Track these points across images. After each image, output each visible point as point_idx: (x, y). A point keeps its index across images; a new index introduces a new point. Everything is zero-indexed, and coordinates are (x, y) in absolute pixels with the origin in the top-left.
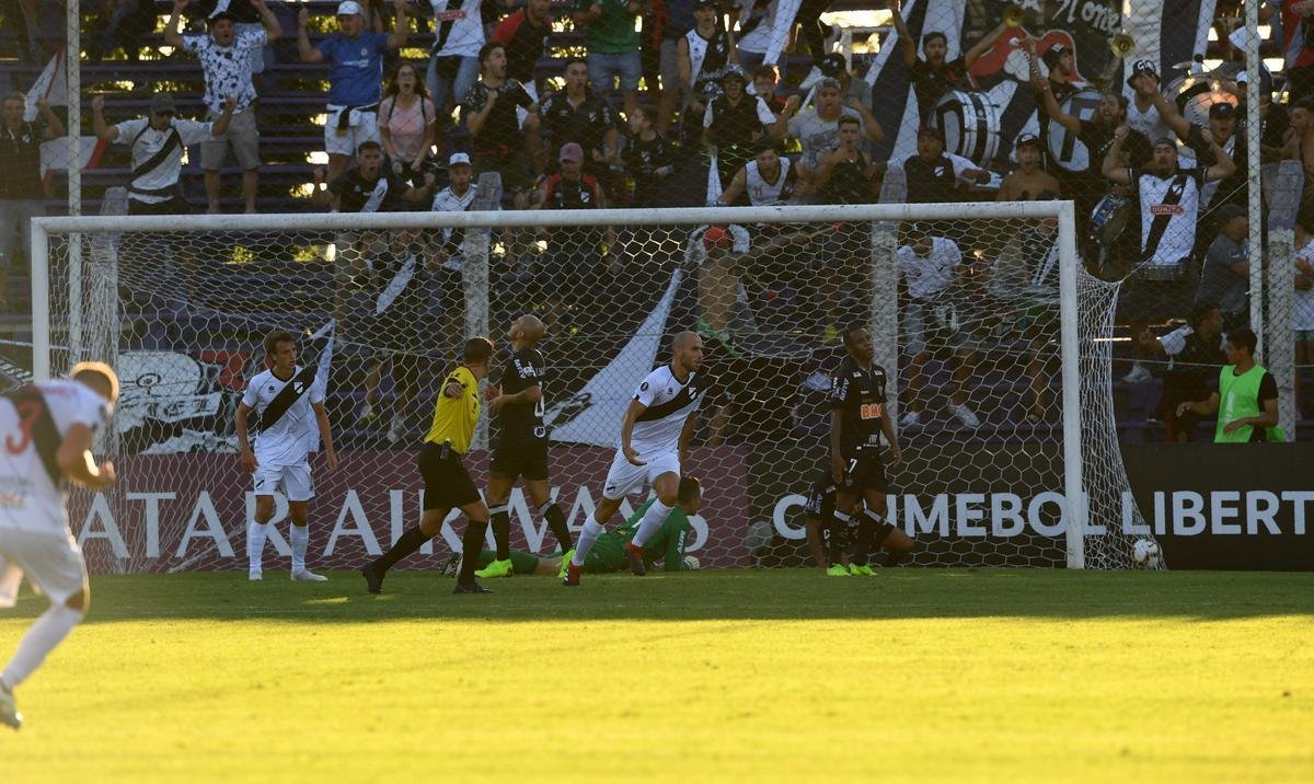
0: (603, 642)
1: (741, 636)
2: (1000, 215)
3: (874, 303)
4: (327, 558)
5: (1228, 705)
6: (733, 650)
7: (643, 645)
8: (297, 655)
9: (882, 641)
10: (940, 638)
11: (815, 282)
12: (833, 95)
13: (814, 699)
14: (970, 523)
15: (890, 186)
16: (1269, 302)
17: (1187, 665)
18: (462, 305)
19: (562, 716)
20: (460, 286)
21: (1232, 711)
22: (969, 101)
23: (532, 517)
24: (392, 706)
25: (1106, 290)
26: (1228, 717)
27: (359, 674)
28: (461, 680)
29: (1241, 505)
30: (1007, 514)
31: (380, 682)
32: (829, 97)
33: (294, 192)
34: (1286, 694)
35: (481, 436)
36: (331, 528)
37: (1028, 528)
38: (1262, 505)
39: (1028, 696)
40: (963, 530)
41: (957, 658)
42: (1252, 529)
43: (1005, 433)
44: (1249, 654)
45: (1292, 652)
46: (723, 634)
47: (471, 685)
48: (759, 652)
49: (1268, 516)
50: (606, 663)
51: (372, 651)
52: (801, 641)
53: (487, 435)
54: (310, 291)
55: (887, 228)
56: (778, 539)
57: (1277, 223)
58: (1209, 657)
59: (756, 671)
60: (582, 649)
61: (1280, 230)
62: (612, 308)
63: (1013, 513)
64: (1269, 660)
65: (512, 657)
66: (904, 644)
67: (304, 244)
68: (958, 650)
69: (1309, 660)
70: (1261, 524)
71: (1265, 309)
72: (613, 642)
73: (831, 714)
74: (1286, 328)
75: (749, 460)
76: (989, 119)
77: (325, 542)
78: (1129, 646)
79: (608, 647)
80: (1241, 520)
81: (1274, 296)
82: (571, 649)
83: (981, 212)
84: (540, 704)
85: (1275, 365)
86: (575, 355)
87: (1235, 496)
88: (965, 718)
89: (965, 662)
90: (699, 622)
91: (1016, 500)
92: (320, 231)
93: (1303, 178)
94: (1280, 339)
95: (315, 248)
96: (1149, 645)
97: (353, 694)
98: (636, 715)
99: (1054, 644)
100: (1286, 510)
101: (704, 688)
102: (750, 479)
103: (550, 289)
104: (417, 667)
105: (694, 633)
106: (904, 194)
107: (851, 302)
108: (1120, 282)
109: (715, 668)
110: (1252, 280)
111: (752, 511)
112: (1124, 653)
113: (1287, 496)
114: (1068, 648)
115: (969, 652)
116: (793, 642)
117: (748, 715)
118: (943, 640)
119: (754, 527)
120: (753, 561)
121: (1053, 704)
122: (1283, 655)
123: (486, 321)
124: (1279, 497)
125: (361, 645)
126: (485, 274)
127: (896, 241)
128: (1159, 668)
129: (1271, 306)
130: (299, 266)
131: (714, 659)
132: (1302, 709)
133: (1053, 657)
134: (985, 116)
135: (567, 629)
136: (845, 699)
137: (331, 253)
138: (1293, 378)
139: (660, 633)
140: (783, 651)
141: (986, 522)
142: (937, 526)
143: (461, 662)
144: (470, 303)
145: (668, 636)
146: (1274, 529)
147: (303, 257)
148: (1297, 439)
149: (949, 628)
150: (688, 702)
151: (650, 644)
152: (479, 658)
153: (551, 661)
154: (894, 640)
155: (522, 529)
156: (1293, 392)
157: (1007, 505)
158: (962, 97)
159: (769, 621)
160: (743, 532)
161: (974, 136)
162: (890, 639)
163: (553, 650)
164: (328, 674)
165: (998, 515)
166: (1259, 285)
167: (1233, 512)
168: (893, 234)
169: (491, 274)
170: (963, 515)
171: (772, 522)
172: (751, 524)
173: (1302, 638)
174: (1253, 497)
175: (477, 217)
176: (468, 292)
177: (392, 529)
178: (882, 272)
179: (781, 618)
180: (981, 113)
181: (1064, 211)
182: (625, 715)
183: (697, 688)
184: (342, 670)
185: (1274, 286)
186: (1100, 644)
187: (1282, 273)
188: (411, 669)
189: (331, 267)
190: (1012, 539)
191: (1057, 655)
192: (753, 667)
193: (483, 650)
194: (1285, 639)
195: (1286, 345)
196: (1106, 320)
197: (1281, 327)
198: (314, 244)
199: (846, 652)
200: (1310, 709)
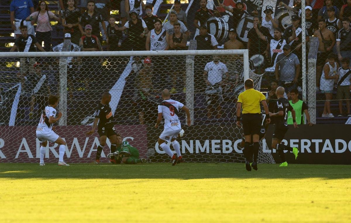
0: (102, 186)
1: (145, 183)
3: (186, 81)
4: (16, 159)
5: (295, 205)
6: (142, 188)
7: (114, 186)
8: (6, 189)
9: (188, 186)
10: (206, 184)
11: (168, 74)
12: (174, 16)
13: (167, 203)
14: (216, 149)
15: (192, 45)
16: (308, 81)
17: (282, 193)
18: (59, 80)
19: (89, 208)
20: (58, 75)
21: (296, 207)
22: (220, 21)
23: (80, 147)
24: (36, 205)
25: (258, 77)
26: (294, 209)
27: (26, 195)
28: (58, 197)
29: (299, 143)
30: (227, 146)
31: (32, 198)
32: (173, 17)
33: (6, 45)
34: (312, 202)
35: (65, 122)
36: (17, 150)
37: (234, 151)
38: (306, 144)
39: (233, 203)
40: (214, 151)
41: (212, 191)
42: (303, 151)
43: (226, 121)
44: (301, 190)
45: (314, 189)
46: (139, 183)
47: (61, 199)
48: (150, 189)
49: (307, 147)
50: (103, 192)
51: (30, 188)
52: (163, 185)
53: (66, 121)
54: (11, 76)
55: (191, 58)
56: (156, 154)
57: (311, 56)
58: (289, 190)
59: (149, 195)
60: (95, 188)
61: (312, 59)
62: (105, 82)
63: (229, 146)
64: (307, 192)
65: (74, 190)
66: (195, 186)
67: (10, 61)
68: (212, 188)
69: (320, 191)
70: (305, 149)
71: (307, 83)
72: (105, 185)
73: (172, 208)
74: (313, 89)
75: (148, 129)
76: (225, 27)
77: (16, 154)
78: (264, 187)
79: (103, 187)
81: (310, 79)
82: (92, 187)
83: (219, 53)
84: (82, 205)
85: (310, 100)
86: (94, 97)
87: (297, 141)
88: (214, 209)
89: (214, 192)
90: (132, 179)
91: (230, 142)
92: (14, 57)
93: (319, 43)
94: (311, 92)
95: (12, 63)
96: (271, 187)
97: (24, 201)
98: (112, 208)
99: (241, 186)
100: (313, 145)
101: (133, 200)
102: (148, 135)
103: (86, 76)
104: (44, 193)
105: (130, 183)
106: (196, 47)
107: (180, 80)
108: (262, 75)
109: (137, 193)
110: (303, 74)
111: (148, 145)
112: (263, 189)
113: (313, 141)
114: (246, 187)
115: (215, 189)
116: (161, 186)
117: (147, 208)
118: (207, 185)
119: (149, 150)
120: (149, 160)
121: (241, 205)
122: (312, 190)
123: (66, 86)
124: (311, 141)
125: (27, 186)
126: (66, 71)
127: (193, 61)
128: (274, 194)
129: (309, 82)
130: (8, 68)
131: (136, 191)
132: (317, 206)
133: (241, 190)
134: (224, 25)
135: (91, 181)
136: (177, 203)
137: (18, 64)
138: (315, 104)
139: (120, 183)
140: (158, 188)
141: (221, 149)
142: (206, 150)
143: (57, 191)
144: (61, 80)
145: (122, 184)
146: (309, 151)
147: (9, 65)
148: (317, 123)
149: (209, 182)
150: (128, 204)
151: (117, 186)
152: (63, 190)
153: (86, 191)
154: (192, 185)
155: (77, 150)
156: (315, 109)
157: (227, 144)
158: (218, 19)
159: (153, 179)
160: (146, 152)
161: (221, 31)
162: (191, 185)
163: (86, 188)
164: (16, 195)
165: (224, 146)
166: (305, 76)
168: (193, 60)
169: (68, 71)
170: (214, 146)
171: (155, 149)
172: (148, 149)
173: (318, 185)
174: (303, 141)
175: (63, 53)
176: (61, 76)
177: (37, 150)
178: (189, 71)
179: (157, 178)
180: (223, 25)
181: (246, 52)
182: (109, 208)
183: (131, 200)
184: (21, 194)
185: (310, 76)
186: (256, 186)
187: (312, 72)
188: (42, 194)
189: (18, 69)
190: (229, 154)
191: (242, 190)
192: (148, 193)
193: (65, 188)
194: (312, 185)
195: (313, 94)
196: (258, 86)
197: (312, 89)
198: (12, 61)
199: (177, 189)
200: (320, 207)
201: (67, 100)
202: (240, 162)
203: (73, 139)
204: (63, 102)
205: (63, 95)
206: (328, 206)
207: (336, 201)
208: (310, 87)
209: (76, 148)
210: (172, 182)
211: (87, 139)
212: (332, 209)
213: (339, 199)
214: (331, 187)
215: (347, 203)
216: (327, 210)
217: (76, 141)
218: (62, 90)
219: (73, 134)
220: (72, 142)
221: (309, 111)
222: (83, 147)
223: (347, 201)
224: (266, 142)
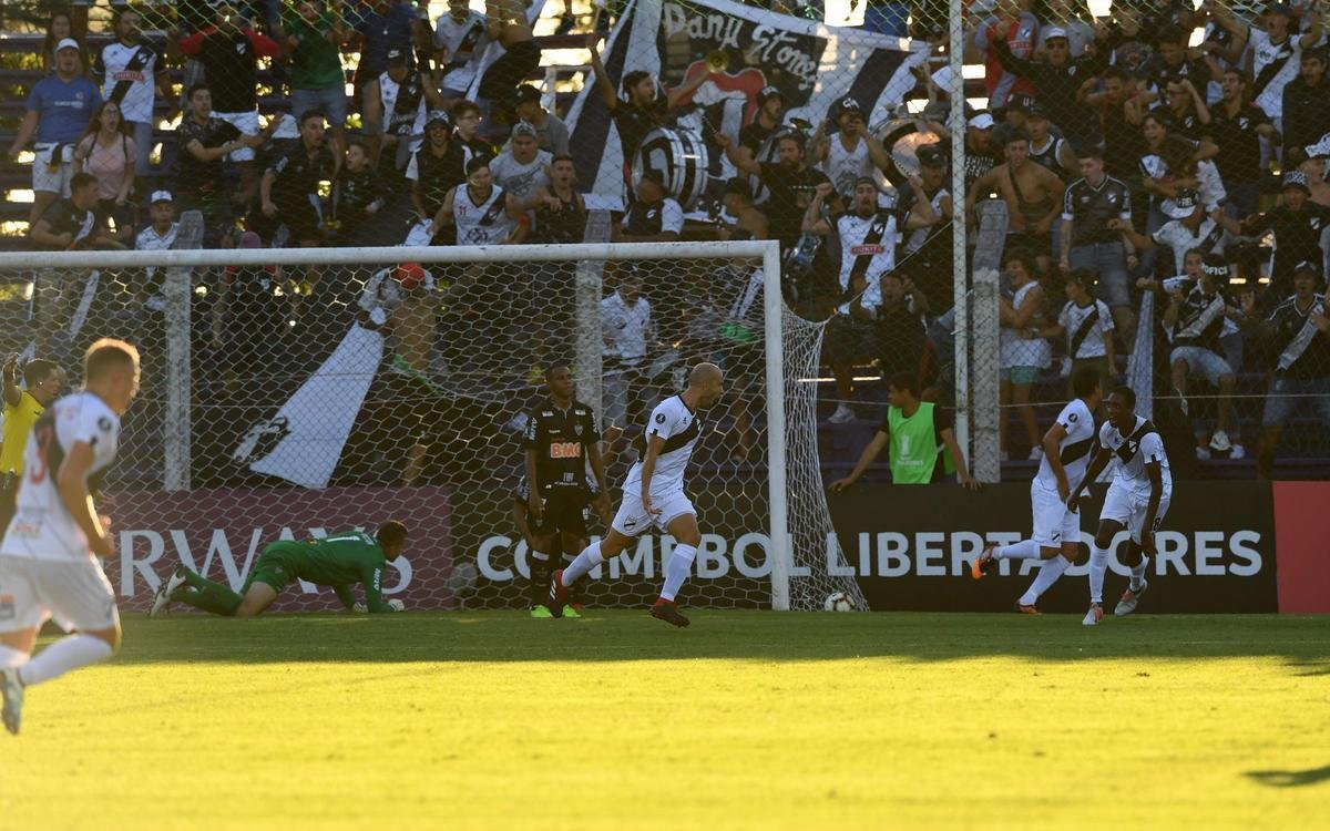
0: (308, 685)
1: (445, 677)
2: (706, 255)
3: (578, 342)
5: (935, 746)
6: (437, 691)
7: (348, 687)
9: (588, 683)
10: (645, 680)
11: (520, 321)
13: (519, 741)
15: (595, 225)
16: (974, 343)
17: (894, 706)
18: (164, 344)
19: (265, 759)
20: (162, 326)
21: (939, 753)
22: (676, 138)
23: (234, 558)
24: (93, 749)
25: (811, 330)
26: (934, 758)
27: (60, 717)
28: (163, 723)
29: (946, 546)
30: (712, 555)
31: (81, 725)
34: (992, 736)
35: (183, 477)
37: (733, 571)
38: (967, 546)
39: (735, 738)
41: (663, 701)
42: (957, 571)
43: (707, 473)
44: (956, 696)
45: (997, 694)
46: (429, 677)
47: (173, 728)
48: (464, 694)
51: (73, 693)
52: (506, 683)
53: (188, 476)
55: (592, 268)
56: (482, 580)
57: (982, 263)
58: (915, 698)
59: (461, 714)
60: (286, 692)
61: (985, 270)
63: (718, 554)
64: (975, 702)
65: (214, 700)
66: (609, 686)
68: (664, 692)
69: (1015, 701)
71: (970, 351)
72: (316, 684)
73: (536, 757)
74: (991, 369)
75: (452, 501)
76: (697, 156)
78: (835, 687)
79: (311, 689)
80: (946, 561)
81: (979, 337)
82: (275, 691)
83: (686, 252)
84: (243, 747)
85: (981, 405)
87: (939, 537)
88: (671, 760)
89: (670, 704)
90: (403, 664)
91: (720, 541)
92: (19, 269)
94: (984, 379)
95: (14, 287)
97: (54, 738)
98: (341, 758)
99: (760, 686)
101: (409, 730)
102: (454, 520)
104: (119, 710)
105: (398, 675)
106: (609, 233)
107: (556, 341)
108: (825, 322)
109: (420, 710)
110: (958, 320)
111: (456, 552)
112: (829, 694)
113: (991, 536)
114: (774, 689)
115: (674, 693)
116: (498, 684)
117: (453, 757)
118: (650, 682)
119: (458, 568)
120: (457, 602)
122: (988, 697)
123: (188, 360)
124: (983, 538)
125: (62, 687)
126: (187, 313)
127: (601, 280)
128: (866, 710)
129: (975, 347)
131: (419, 700)
132: (1008, 750)
133: (759, 699)
134: (693, 152)
135: (270, 671)
136: (551, 741)
139: (363, 675)
140: (488, 693)
142: (642, 567)
143: (163, 704)
144: (172, 342)
145: (372, 678)
147: (3, 296)
148: (1002, 480)
149: (654, 670)
150: (394, 744)
151: (354, 685)
152: (181, 700)
153: (255, 704)
154: (600, 683)
155: (224, 571)
156: (998, 434)
157: (712, 547)
158: (670, 134)
159: (473, 663)
160: (448, 573)
161: (683, 175)
162: (596, 681)
163: (256, 693)
166: (965, 325)
167: (938, 553)
168: (598, 274)
169: (192, 313)
171: (476, 563)
172: (456, 564)
173: (1008, 680)
174: (958, 538)
175: (178, 256)
176: (170, 331)
178: (586, 312)
179: (485, 660)
181: (770, 250)
182: (330, 757)
183: (402, 731)
184: (43, 713)
185: (979, 326)
186: (806, 686)
187: (987, 313)
188: (113, 712)
190: (717, 580)
191: (763, 697)
192: (458, 709)
193: (185, 692)
194: (990, 680)
195: (990, 384)
196: (810, 360)
197: (986, 368)
198: (13, 282)
199: (551, 694)
200: (1016, 750)
201: (192, 408)
202: (754, 606)
203: (209, 534)
204: (178, 414)
205: (177, 392)
206: (1041, 749)
207: (1069, 731)
208: (980, 363)
209: (220, 562)
210: (534, 672)
211: (257, 533)
212: (1056, 759)
213: (1080, 725)
214: (1053, 687)
215: (1106, 738)
216: (1040, 759)
217: (219, 540)
218: (174, 374)
219: (210, 515)
220: (208, 544)
221: (979, 438)
222: (243, 559)
223: (1103, 732)
224: (840, 538)
